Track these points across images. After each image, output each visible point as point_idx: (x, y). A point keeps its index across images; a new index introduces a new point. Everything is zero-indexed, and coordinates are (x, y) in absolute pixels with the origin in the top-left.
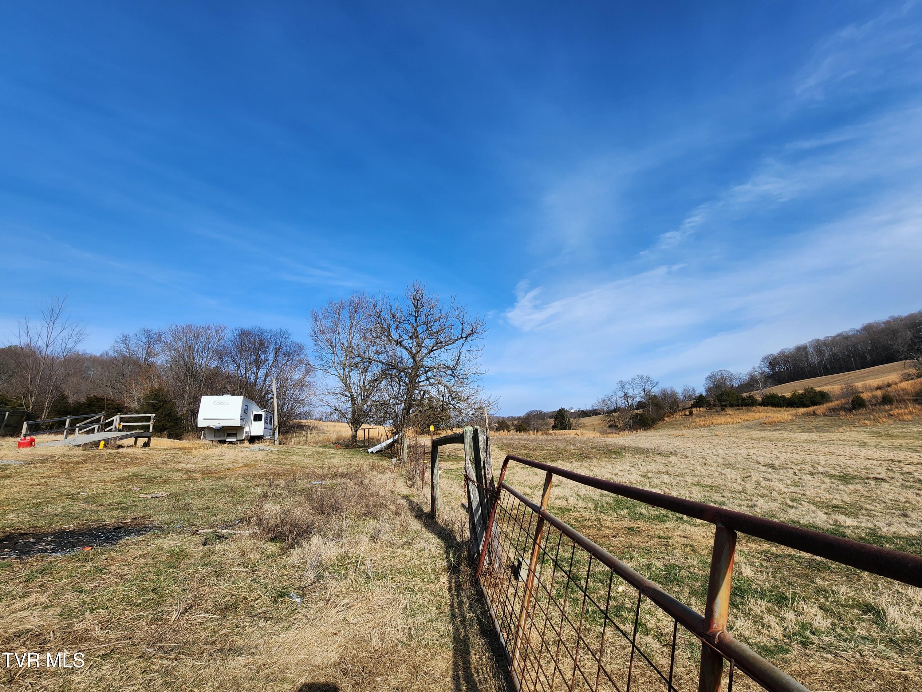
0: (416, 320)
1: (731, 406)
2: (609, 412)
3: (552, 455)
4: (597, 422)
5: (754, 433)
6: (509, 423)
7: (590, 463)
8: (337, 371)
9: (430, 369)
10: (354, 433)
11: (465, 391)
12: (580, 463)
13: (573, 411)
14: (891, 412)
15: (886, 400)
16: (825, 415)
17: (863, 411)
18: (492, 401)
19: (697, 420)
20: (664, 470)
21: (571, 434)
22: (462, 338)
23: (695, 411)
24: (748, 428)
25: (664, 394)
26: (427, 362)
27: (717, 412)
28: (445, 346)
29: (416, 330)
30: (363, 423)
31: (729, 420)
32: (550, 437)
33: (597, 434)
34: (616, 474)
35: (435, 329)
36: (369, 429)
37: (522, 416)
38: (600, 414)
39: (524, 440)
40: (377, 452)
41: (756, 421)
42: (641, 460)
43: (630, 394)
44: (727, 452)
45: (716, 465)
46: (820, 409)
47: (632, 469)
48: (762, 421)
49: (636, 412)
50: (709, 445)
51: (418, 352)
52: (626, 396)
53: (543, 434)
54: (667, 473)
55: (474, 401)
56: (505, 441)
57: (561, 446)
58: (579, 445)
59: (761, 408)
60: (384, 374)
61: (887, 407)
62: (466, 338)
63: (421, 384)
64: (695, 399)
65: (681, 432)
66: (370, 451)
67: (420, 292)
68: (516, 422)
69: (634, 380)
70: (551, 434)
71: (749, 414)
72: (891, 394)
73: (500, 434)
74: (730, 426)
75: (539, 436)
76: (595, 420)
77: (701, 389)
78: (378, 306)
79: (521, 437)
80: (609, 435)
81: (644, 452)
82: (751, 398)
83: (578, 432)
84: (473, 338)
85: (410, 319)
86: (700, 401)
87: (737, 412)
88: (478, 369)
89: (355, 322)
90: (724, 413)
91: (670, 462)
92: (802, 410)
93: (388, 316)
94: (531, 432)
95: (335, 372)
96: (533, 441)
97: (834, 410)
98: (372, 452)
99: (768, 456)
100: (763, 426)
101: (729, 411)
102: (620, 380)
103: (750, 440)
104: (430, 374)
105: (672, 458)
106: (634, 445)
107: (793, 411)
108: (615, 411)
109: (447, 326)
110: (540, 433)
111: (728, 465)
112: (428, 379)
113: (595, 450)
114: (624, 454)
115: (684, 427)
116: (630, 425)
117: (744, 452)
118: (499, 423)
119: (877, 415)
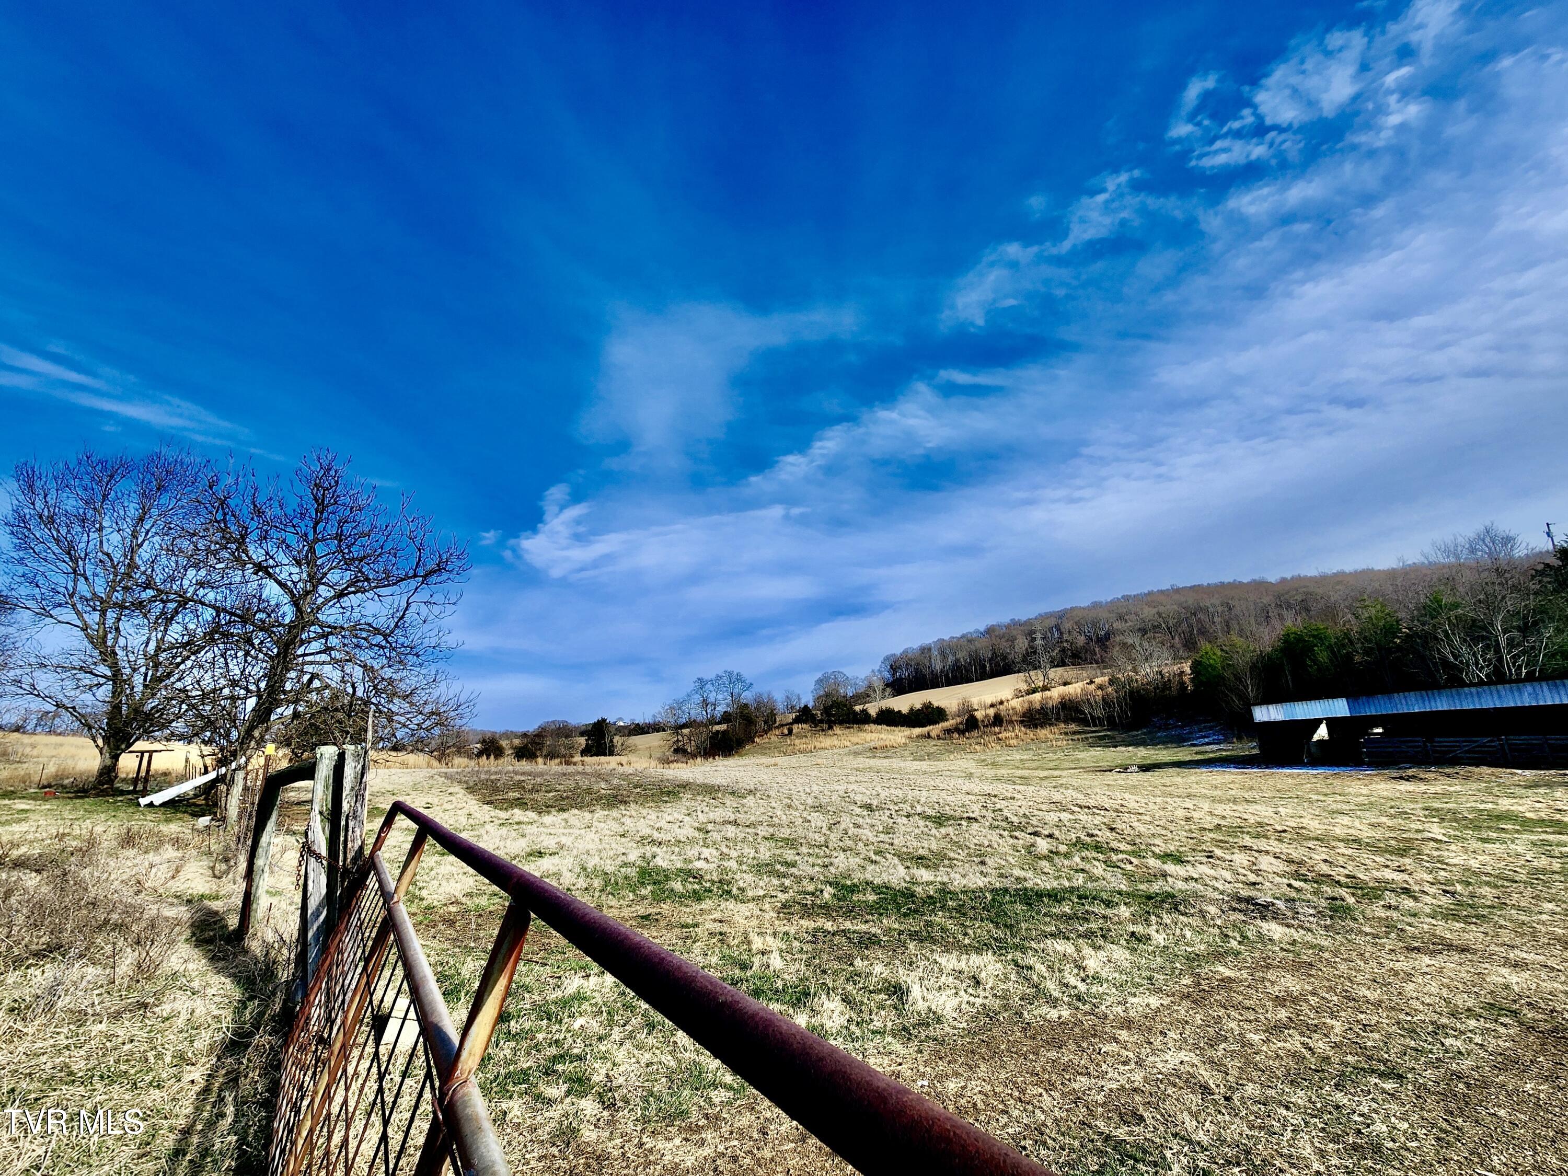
0: (315, 528)
1: (841, 723)
2: (678, 728)
3: (563, 799)
4: (656, 743)
5: (862, 762)
6: (504, 743)
7: (624, 812)
8: (78, 613)
9: (334, 629)
10: (108, 762)
11: (409, 679)
12: (606, 813)
13: (622, 724)
14: (1000, 736)
15: (998, 720)
16: (939, 738)
17: (975, 733)
18: (462, 700)
19: (797, 742)
20: (731, 819)
21: (608, 763)
22: (415, 576)
23: (796, 728)
24: (856, 754)
25: (759, 705)
26: (330, 615)
27: (823, 730)
28: (376, 587)
29: (312, 550)
30: (137, 739)
31: (836, 742)
32: (571, 769)
33: (653, 763)
34: (659, 829)
35: (356, 551)
36: (151, 753)
37: (531, 730)
38: (664, 730)
39: (523, 774)
40: (164, 805)
41: (867, 745)
42: (705, 804)
43: (711, 699)
44: (822, 789)
45: (802, 807)
46: (935, 729)
47: (687, 819)
48: (873, 744)
49: (717, 728)
50: (804, 779)
51: (307, 593)
52: (705, 703)
53: (561, 763)
54: (735, 823)
55: (425, 699)
56: (483, 777)
57: (584, 783)
58: (615, 782)
59: (873, 727)
60: (214, 634)
61: (997, 729)
62: (425, 577)
63: (308, 659)
64: (799, 711)
65: (773, 761)
66: (143, 801)
67: (332, 473)
68: (517, 742)
69: (719, 677)
70: (575, 764)
71: (860, 734)
72: (1002, 714)
73: (478, 764)
74: (836, 751)
75: (554, 766)
76: (654, 740)
77: (808, 699)
78: (222, 485)
79: (517, 768)
80: (672, 765)
81: (710, 790)
82: (864, 711)
83: (624, 759)
84: (440, 579)
85: (302, 525)
86: (805, 715)
87: (846, 731)
88: (443, 639)
89: (155, 512)
90: (830, 732)
91: (743, 806)
92: (917, 731)
93: (245, 511)
94: (540, 760)
95: (72, 617)
96: (541, 774)
97: (948, 731)
98: (151, 805)
99: (868, 793)
100: (873, 750)
101: (837, 730)
102: (700, 677)
103: (854, 772)
104: (333, 641)
105: (750, 801)
106: (700, 780)
107: (907, 731)
108: (685, 726)
109: (386, 549)
110: (557, 761)
111: (818, 808)
112: (327, 650)
113: (638, 790)
114: (681, 795)
115: (779, 752)
116: (705, 749)
117: (841, 788)
118: (483, 742)
119: (987, 739)
